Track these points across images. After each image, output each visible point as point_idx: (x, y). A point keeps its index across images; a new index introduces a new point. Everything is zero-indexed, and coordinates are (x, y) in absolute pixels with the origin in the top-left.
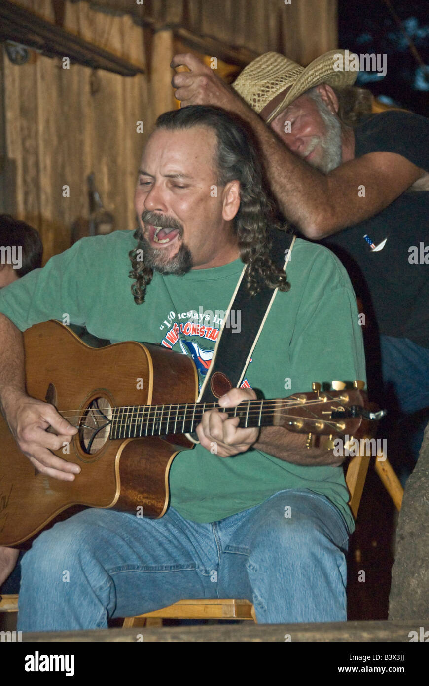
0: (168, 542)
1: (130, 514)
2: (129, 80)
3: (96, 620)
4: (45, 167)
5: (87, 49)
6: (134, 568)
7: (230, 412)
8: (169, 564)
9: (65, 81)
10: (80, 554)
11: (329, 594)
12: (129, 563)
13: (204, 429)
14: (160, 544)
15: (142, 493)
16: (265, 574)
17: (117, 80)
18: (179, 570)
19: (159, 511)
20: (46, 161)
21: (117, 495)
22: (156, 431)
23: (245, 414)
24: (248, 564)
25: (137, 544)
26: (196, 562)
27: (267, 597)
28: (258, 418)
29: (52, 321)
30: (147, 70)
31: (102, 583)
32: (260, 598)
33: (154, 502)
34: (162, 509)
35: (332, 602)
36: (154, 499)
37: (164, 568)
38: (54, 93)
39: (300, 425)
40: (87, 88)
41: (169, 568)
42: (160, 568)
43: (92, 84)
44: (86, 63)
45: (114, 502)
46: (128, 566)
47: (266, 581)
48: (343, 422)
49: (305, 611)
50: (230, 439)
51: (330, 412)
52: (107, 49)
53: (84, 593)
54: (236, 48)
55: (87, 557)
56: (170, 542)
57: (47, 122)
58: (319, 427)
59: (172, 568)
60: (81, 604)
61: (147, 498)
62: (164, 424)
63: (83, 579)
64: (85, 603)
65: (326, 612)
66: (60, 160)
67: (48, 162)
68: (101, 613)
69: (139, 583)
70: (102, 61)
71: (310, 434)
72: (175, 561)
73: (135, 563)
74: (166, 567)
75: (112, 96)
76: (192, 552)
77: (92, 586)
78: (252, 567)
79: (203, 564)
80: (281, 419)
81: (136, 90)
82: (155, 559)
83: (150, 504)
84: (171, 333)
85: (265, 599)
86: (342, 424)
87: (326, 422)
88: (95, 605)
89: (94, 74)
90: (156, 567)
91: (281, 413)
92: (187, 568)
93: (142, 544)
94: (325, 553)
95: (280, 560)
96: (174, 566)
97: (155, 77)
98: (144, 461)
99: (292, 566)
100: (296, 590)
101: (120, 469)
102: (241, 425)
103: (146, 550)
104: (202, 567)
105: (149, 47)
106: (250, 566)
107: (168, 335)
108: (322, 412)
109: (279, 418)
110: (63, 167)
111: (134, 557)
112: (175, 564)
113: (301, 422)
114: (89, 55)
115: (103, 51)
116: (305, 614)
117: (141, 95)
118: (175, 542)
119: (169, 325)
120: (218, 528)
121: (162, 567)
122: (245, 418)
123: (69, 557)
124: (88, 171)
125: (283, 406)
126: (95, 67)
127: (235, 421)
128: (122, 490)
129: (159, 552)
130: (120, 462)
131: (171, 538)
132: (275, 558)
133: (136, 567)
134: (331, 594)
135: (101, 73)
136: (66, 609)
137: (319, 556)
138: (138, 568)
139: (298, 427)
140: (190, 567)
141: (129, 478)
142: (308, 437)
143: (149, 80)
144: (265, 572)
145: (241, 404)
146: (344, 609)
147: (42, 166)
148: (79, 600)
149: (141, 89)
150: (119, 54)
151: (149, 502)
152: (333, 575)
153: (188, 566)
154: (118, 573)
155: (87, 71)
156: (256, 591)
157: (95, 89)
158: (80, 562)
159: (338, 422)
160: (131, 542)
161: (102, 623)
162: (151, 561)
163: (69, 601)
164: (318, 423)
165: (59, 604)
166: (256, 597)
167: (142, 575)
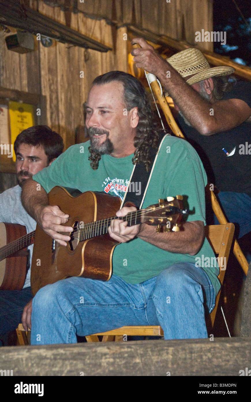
0: (112, 292)
1: (91, 279)
2: (104, 54)
3: (68, 331)
4: (61, 100)
5: (83, 38)
6: (92, 304)
7: (124, 219)
8: (113, 303)
9: (71, 55)
10: (56, 296)
11: (194, 306)
12: (88, 302)
13: (111, 228)
14: (107, 293)
15: (96, 267)
16: (161, 300)
17: (98, 54)
18: (120, 306)
19: (107, 276)
20: (62, 96)
21: (83, 269)
22: (97, 234)
23: (130, 219)
24: (153, 296)
25: (92, 293)
26: (130, 302)
27: (163, 312)
28: (135, 220)
29: (57, 186)
30: (114, 49)
31: (69, 310)
32: (159, 312)
33: (103, 272)
34: (108, 276)
35: (196, 311)
36: (103, 271)
37: (110, 305)
38: (66, 60)
39: (152, 221)
40: (83, 58)
41: (113, 305)
42: (108, 305)
43: (85, 56)
44: (82, 45)
45: (81, 273)
46: (88, 303)
47: (161, 304)
48: (171, 217)
49: (182, 317)
50: (123, 232)
51: (165, 213)
52: (93, 38)
53: (60, 316)
54: (160, 36)
55: (61, 298)
56: (114, 292)
57: (63, 76)
58: (160, 221)
59: (115, 305)
60: (59, 323)
61: (100, 270)
62: (100, 230)
63: (59, 308)
64: (61, 321)
65: (193, 316)
66: (69, 96)
67: (63, 97)
68: (70, 327)
69: (96, 312)
70: (90, 45)
71: (159, 225)
72: (117, 302)
73: (92, 302)
74: (111, 305)
75: (96, 62)
76: (128, 297)
77: (64, 312)
78: (155, 298)
79: (134, 303)
80: (144, 219)
81: (108, 59)
82: (105, 301)
83: (101, 273)
84: (107, 187)
85: (162, 312)
86: (170, 218)
87: (163, 217)
88: (66, 322)
89: (86, 51)
90: (105, 305)
91: (145, 216)
92: (124, 305)
93: (97, 293)
94: (190, 286)
95: (167, 292)
96: (116, 305)
97: (118, 52)
98: (98, 252)
99: (173, 294)
100: (176, 306)
101: (84, 256)
102: (128, 225)
103: (99, 296)
104: (133, 305)
105: (115, 36)
106: (154, 297)
107: (105, 189)
108: (161, 213)
109: (143, 218)
110: (70, 100)
111: (91, 298)
112: (117, 303)
113: (153, 220)
114: (83, 41)
115: (91, 39)
116: (182, 318)
117: (111, 61)
118: (117, 292)
119: (106, 184)
120: (142, 285)
121: (109, 305)
122: (130, 221)
123: (51, 298)
124: (83, 102)
125: (145, 212)
126: (87, 48)
127: (126, 223)
128: (85, 266)
129: (106, 297)
130: (84, 252)
131: (114, 290)
132: (164, 291)
133: (93, 304)
134: (195, 306)
135: (90, 50)
136: (51, 324)
137: (187, 288)
138: (94, 304)
139: (151, 222)
140: (126, 305)
141: (89, 260)
142: (158, 227)
143: (115, 53)
144: (160, 299)
145: (128, 215)
146: (202, 313)
147: (60, 99)
148: (58, 320)
149: (110, 58)
150: (99, 41)
151: (101, 272)
152: (195, 296)
153: (125, 304)
154: (81, 307)
155: (83, 50)
156: (157, 309)
157: (87, 59)
158: (57, 300)
159: (168, 217)
160: (89, 291)
161: (71, 332)
162: (102, 301)
163: (52, 320)
164: (160, 218)
165: (47, 322)
166: (157, 312)
167: (97, 308)
